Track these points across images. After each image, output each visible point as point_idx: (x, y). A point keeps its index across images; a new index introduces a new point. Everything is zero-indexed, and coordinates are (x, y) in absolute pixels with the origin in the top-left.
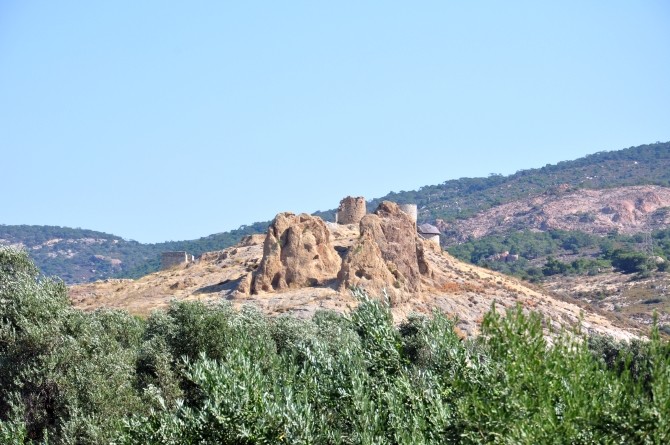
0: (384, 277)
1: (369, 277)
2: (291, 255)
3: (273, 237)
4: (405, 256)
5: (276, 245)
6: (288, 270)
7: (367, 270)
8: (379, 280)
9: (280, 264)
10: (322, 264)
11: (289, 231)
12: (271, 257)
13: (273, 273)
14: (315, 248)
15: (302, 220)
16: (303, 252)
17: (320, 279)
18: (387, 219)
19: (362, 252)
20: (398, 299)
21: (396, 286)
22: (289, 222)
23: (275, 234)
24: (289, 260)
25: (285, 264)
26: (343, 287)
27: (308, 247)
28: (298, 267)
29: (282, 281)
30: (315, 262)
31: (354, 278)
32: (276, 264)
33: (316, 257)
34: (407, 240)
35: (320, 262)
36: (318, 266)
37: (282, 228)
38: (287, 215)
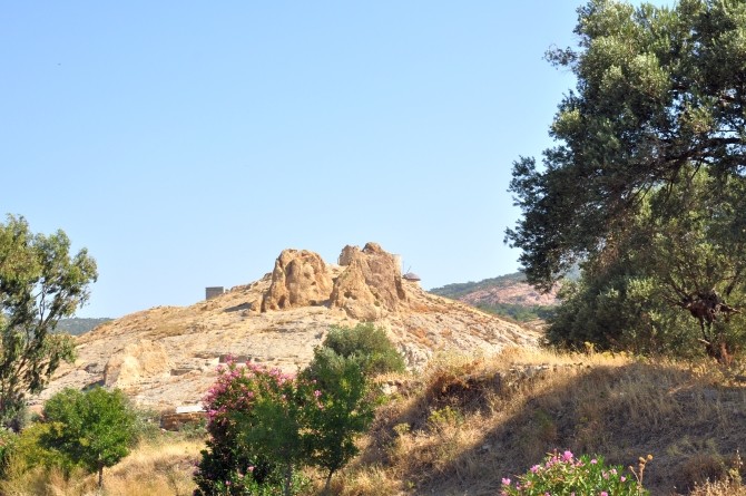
0: (367, 298)
1: (355, 298)
2: (294, 281)
3: (279, 268)
4: (386, 284)
5: (281, 274)
6: (291, 293)
7: (353, 292)
8: (363, 300)
9: (285, 289)
10: (318, 289)
11: (292, 264)
12: (278, 283)
13: (279, 296)
14: (313, 277)
15: (303, 255)
16: (303, 279)
17: (317, 300)
18: (372, 256)
19: (349, 279)
20: (378, 315)
21: (377, 304)
22: (292, 256)
23: (281, 265)
24: (292, 285)
25: (288, 288)
26: (334, 306)
27: (307, 275)
28: (299, 291)
29: (287, 302)
30: (313, 287)
31: (342, 299)
32: (281, 288)
33: (314, 283)
34: (387, 272)
35: (317, 287)
36: (315, 291)
37: (287, 261)
38: (291, 251)
